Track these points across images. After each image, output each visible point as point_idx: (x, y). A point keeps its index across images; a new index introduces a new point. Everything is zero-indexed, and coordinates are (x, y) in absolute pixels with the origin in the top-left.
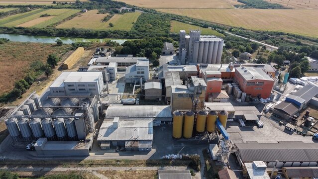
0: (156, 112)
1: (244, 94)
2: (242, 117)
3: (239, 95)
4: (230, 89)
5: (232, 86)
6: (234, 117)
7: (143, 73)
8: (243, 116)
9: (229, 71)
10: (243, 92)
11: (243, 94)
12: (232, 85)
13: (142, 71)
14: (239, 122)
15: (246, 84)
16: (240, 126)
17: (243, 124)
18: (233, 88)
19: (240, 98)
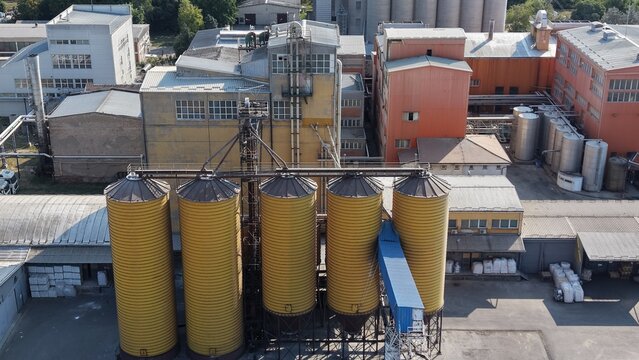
0: (56, 220)
1: (596, 149)
2: (569, 250)
3: (567, 158)
4: (525, 133)
5: (534, 116)
6: (518, 246)
7: (86, 64)
8: (574, 243)
9: (530, 54)
10: (588, 137)
11: (591, 144)
12: (535, 110)
13: (80, 50)
14: (551, 281)
15: (601, 91)
16: (556, 301)
17: (571, 287)
18: (541, 129)
19: (578, 169)
